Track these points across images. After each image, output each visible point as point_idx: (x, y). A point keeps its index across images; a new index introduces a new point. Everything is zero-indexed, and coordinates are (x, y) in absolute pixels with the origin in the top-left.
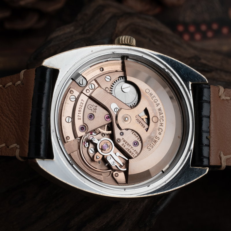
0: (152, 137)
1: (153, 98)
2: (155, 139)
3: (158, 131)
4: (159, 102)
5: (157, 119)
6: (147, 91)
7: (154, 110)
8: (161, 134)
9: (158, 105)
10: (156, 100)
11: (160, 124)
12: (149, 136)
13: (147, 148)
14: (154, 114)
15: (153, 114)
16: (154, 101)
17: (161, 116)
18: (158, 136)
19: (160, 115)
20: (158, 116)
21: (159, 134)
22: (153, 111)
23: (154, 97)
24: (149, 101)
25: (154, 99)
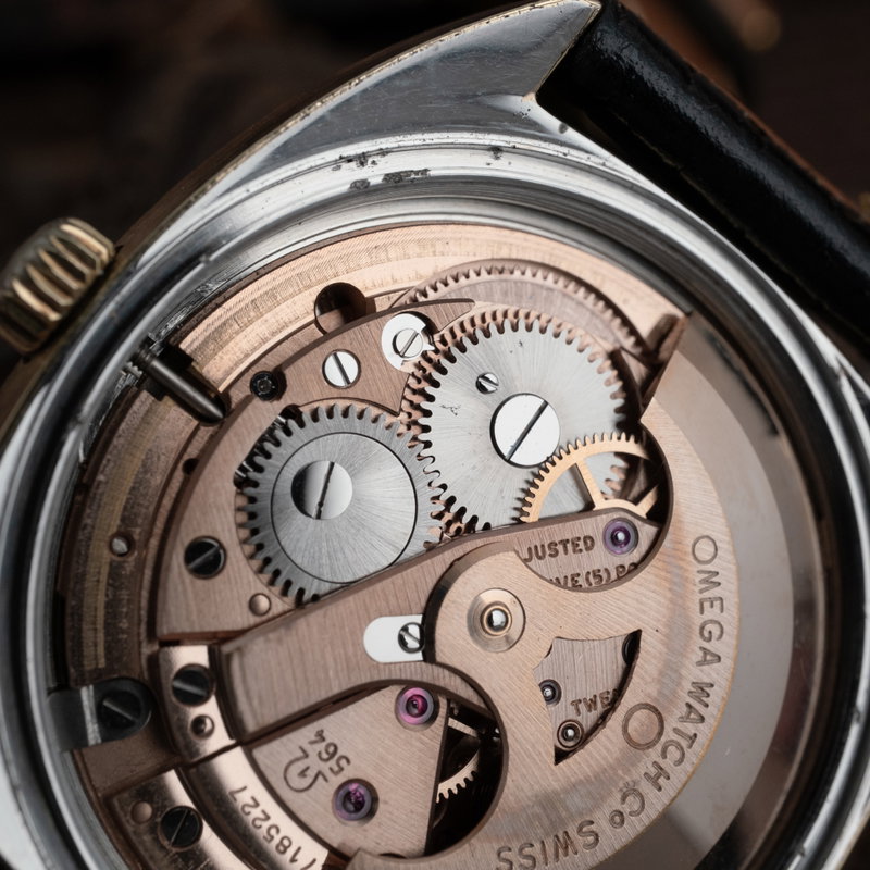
0: (567, 809)
1: (707, 605)
2: (573, 832)
3: (619, 796)
4: (725, 647)
5: (656, 729)
6: (705, 550)
7: (670, 670)
8: (623, 822)
9: (713, 658)
10: (716, 631)
11: (653, 771)
12: (556, 793)
13: (496, 847)
14: (655, 694)
15: (653, 690)
16: (702, 628)
17: (690, 729)
18: (602, 824)
19: (683, 719)
20: (671, 723)
21: (612, 819)
22: (661, 673)
23: (717, 604)
24: (677, 604)
25: (710, 613)
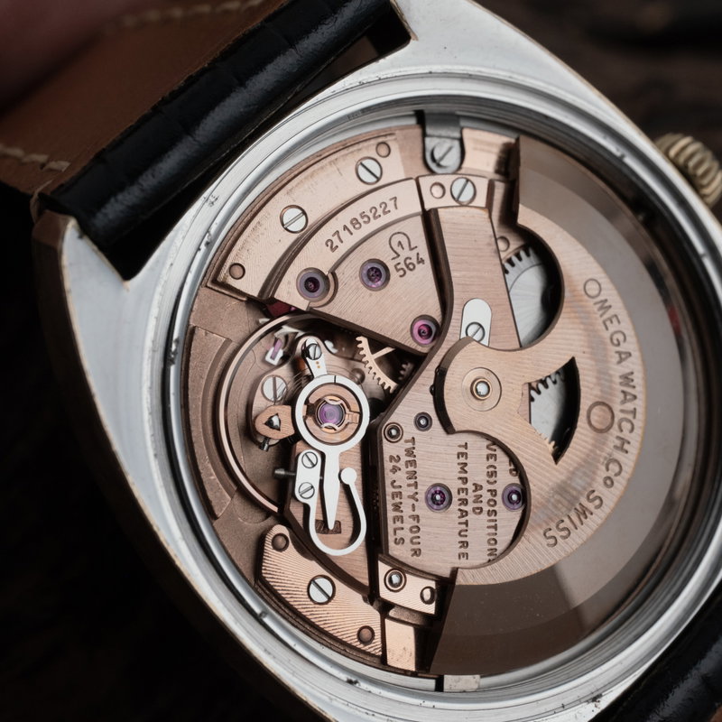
0: (575, 489)
1: (608, 323)
2: (584, 501)
3: (604, 468)
4: (631, 345)
5: (609, 417)
6: (593, 289)
7: (602, 374)
8: (612, 483)
9: (624, 357)
10: (621, 337)
11: (618, 443)
12: (564, 482)
13: (542, 532)
14: (599, 393)
15: (597, 392)
16: (611, 339)
17: (629, 406)
18: (600, 489)
19: (624, 402)
20: (617, 408)
21: (605, 483)
22: (598, 378)
23: (614, 320)
24: (591, 332)
25: (612, 328)
